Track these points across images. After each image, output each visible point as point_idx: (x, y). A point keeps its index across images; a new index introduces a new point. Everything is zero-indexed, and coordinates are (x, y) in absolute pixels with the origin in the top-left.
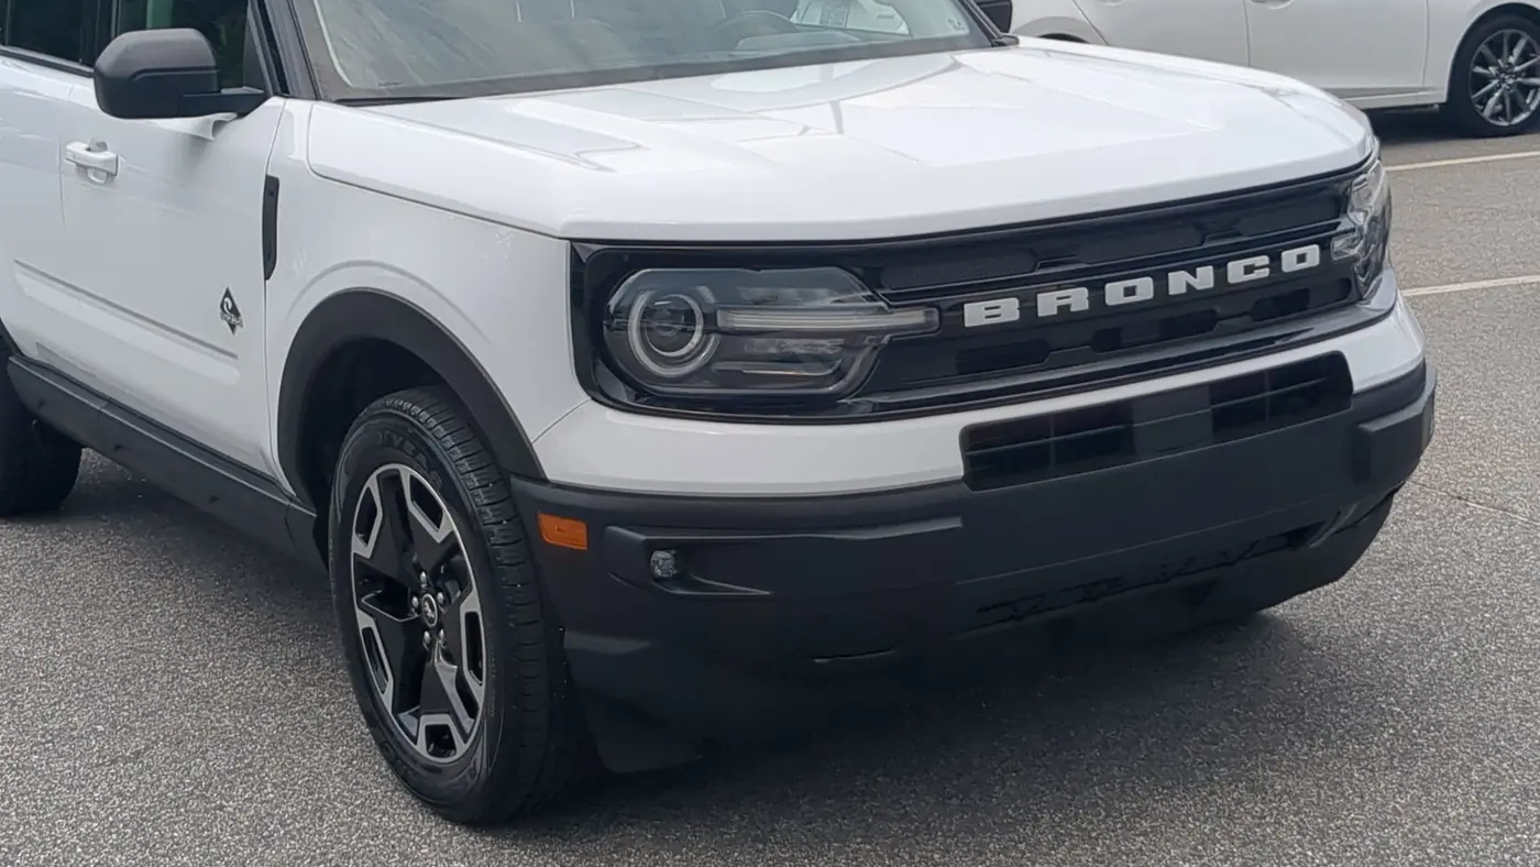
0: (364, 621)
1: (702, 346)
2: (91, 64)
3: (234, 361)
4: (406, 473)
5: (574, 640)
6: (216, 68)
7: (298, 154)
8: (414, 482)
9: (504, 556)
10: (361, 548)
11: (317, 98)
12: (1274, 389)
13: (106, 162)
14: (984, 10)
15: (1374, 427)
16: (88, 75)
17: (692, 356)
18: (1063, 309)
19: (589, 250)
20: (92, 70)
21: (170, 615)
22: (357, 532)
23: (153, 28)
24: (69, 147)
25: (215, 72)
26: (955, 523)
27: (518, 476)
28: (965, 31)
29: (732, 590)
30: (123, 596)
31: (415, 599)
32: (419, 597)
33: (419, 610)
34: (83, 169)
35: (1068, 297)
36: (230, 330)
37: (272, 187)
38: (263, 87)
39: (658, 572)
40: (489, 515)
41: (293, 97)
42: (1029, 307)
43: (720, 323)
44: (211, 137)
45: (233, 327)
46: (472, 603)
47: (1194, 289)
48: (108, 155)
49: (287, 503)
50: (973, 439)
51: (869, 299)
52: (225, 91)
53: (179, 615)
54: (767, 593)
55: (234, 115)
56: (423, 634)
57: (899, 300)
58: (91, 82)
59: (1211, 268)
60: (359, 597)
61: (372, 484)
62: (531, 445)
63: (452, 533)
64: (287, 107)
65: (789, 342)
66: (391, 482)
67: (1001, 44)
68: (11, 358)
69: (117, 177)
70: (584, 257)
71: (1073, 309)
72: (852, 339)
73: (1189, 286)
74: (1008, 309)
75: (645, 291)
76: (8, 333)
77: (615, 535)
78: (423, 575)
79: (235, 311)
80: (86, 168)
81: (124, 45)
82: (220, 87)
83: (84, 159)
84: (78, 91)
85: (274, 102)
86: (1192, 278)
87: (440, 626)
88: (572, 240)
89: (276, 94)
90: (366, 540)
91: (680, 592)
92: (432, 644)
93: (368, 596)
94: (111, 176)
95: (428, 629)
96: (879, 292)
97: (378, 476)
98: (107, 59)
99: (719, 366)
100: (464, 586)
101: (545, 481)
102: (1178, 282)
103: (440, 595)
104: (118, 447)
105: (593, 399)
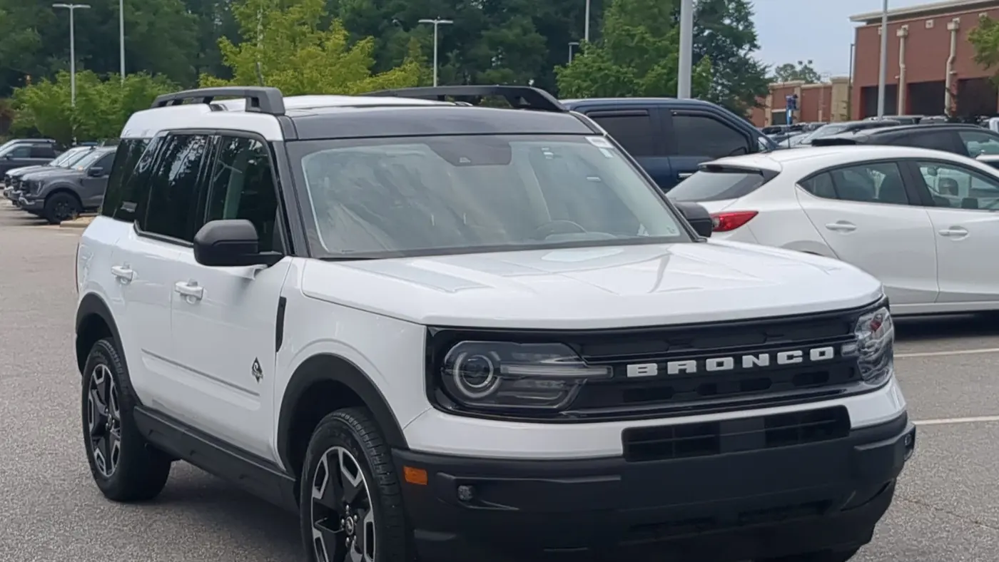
0: (316, 534)
1: (492, 382)
2: (192, 240)
3: (257, 397)
4: (341, 450)
5: (419, 534)
6: (258, 240)
7: (299, 287)
8: (345, 455)
9: (386, 490)
10: (317, 494)
11: (309, 256)
13: (197, 292)
14: (692, 224)
15: (862, 448)
16: (190, 247)
17: (486, 388)
18: (683, 371)
19: (435, 330)
20: (192, 244)
21: (215, 549)
22: (316, 485)
23: (227, 218)
24: (177, 284)
25: (257, 242)
26: (618, 478)
27: (396, 447)
28: (677, 233)
29: (497, 507)
30: (189, 540)
31: (343, 521)
32: (345, 519)
33: (345, 526)
34: (184, 295)
35: (685, 365)
36: (256, 380)
37: (282, 302)
38: (282, 251)
39: (462, 497)
40: (380, 470)
41: (297, 256)
42: (663, 369)
43: (502, 371)
44: (252, 277)
45: (258, 378)
46: (370, 518)
47: (757, 365)
48: (199, 288)
49: (280, 474)
50: (628, 435)
51: (578, 360)
52: (262, 253)
53: (220, 549)
54: (517, 509)
55: (265, 266)
56: (346, 538)
57: (593, 361)
58: (192, 250)
59: (768, 354)
60: (315, 521)
61: (324, 458)
62: (402, 431)
63: (362, 481)
64: (293, 262)
65: (538, 382)
66: (333, 457)
67: (697, 242)
68: (136, 407)
69: (202, 301)
70: (433, 334)
71: (687, 371)
72: (568, 381)
73: (754, 364)
74: (651, 369)
75: (463, 352)
76: (135, 392)
77: (441, 476)
78: (348, 507)
79: (259, 370)
80: (186, 295)
81: (210, 228)
82: (259, 252)
83: (186, 290)
84: (185, 255)
85: (287, 259)
86: (756, 359)
87: (354, 534)
88: (428, 326)
89: (288, 255)
90: (319, 490)
91: (471, 507)
92: (350, 544)
93: (319, 521)
94: (199, 299)
95: (348, 536)
96: (583, 357)
97: (327, 454)
98: (200, 235)
99: (500, 394)
100: (366, 509)
101: (407, 449)
102: (748, 361)
103: (356, 517)
104: (192, 452)
105: (435, 407)
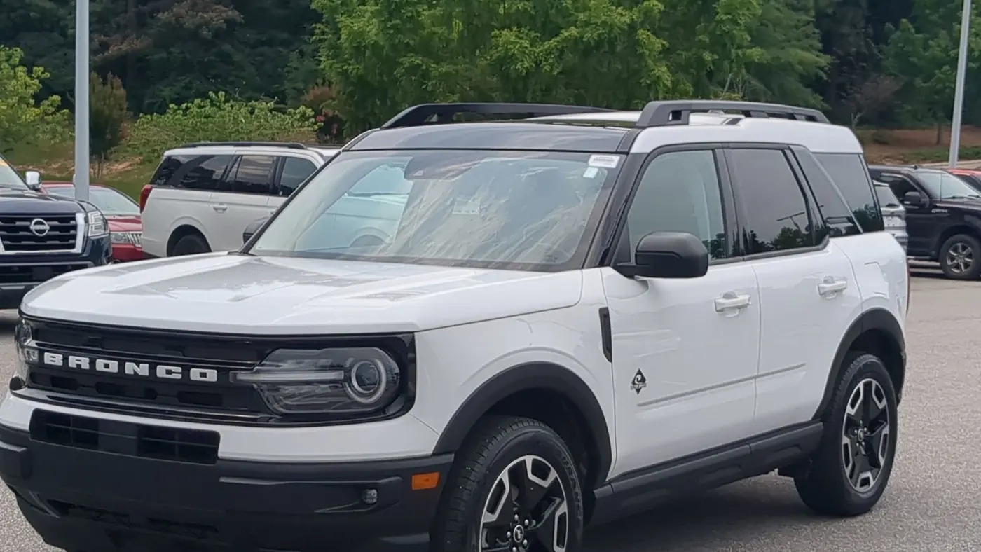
12: (180, 441)
18: (79, 366)
35: (80, 361)
42: (66, 361)
47: (138, 375)
59: (147, 365)
71: (82, 367)
74: (57, 359)
86: (137, 368)
102: (130, 368)
